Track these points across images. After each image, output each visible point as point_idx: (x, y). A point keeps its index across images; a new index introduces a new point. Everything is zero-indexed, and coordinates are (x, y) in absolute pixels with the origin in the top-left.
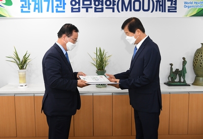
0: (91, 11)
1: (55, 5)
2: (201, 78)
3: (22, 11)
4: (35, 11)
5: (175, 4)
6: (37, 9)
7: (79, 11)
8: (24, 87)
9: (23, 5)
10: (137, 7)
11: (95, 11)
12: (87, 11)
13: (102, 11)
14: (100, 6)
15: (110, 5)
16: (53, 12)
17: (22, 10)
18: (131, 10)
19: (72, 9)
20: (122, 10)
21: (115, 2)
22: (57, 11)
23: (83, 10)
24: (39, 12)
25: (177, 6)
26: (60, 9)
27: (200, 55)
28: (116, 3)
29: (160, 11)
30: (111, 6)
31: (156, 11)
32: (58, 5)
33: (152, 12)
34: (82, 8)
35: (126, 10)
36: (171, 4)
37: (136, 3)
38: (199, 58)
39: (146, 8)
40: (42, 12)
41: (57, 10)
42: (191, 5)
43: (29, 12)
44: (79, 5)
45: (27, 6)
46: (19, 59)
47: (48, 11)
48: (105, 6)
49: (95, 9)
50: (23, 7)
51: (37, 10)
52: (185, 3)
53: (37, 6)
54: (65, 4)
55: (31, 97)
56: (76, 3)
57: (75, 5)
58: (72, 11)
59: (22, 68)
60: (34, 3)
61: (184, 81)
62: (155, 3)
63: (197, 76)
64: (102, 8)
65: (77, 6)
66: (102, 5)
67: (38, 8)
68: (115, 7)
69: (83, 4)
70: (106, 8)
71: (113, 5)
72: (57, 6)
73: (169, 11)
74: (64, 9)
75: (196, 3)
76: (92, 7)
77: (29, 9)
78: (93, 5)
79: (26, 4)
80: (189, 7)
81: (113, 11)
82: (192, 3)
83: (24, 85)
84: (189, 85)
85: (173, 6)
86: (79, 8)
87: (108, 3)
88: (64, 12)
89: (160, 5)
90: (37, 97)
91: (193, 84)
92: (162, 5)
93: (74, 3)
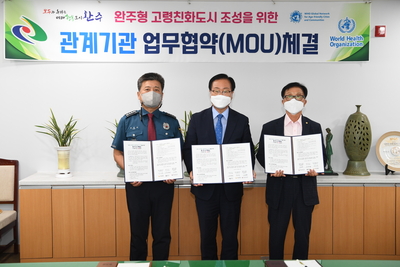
0: (178, 51)
1: (118, 41)
2: (357, 163)
3: (63, 50)
4: (84, 50)
5: (316, 41)
6: (88, 46)
7: (158, 52)
8: (66, 175)
9: (64, 40)
10: (252, 46)
11: (184, 52)
12: (171, 52)
13: (196, 52)
14: (192, 44)
15: (208, 41)
16: (114, 52)
17: (63, 48)
18: (242, 51)
19: (147, 47)
20: (228, 51)
21: (217, 36)
22: (122, 51)
23: (164, 51)
24: (91, 52)
25: (319, 44)
26: (125, 48)
27: (353, 124)
28: (218, 39)
29: (290, 51)
30: (210, 44)
31: (284, 51)
32: (122, 40)
33: (277, 53)
34: (163, 46)
35: (235, 51)
36: (309, 41)
37: (251, 39)
38: (352, 129)
39: (267, 46)
40: (96, 52)
41: (121, 49)
42: (342, 42)
43: (75, 52)
44: (158, 42)
45: (72, 41)
46: (58, 130)
47: (106, 50)
48: (199, 44)
49: (184, 48)
50: (64, 43)
51: (88, 50)
52: (332, 38)
53: (88, 43)
54: (134, 40)
55: (78, 190)
56: (153, 38)
57: (151, 42)
58: (147, 52)
59: (63, 144)
60: (83, 37)
61: (330, 168)
62: (282, 39)
63: (351, 159)
64: (195, 48)
65: (154, 44)
66: (195, 42)
67: (90, 46)
68: (217, 45)
69: (165, 41)
70: (202, 47)
71: (214, 43)
72: (122, 43)
73: (305, 52)
74: (133, 47)
75: (350, 39)
76: (178, 46)
77: (75, 47)
78: (180, 43)
79: (69, 39)
80: (338, 45)
81: (214, 52)
82: (343, 39)
83: (66, 172)
84: (337, 174)
85: (312, 43)
86: (157, 47)
87: (205, 39)
88: (133, 52)
89: (290, 43)
90: (89, 190)
91: (345, 173)
92: (293, 43)
93: (149, 38)
